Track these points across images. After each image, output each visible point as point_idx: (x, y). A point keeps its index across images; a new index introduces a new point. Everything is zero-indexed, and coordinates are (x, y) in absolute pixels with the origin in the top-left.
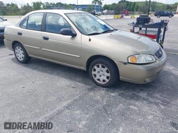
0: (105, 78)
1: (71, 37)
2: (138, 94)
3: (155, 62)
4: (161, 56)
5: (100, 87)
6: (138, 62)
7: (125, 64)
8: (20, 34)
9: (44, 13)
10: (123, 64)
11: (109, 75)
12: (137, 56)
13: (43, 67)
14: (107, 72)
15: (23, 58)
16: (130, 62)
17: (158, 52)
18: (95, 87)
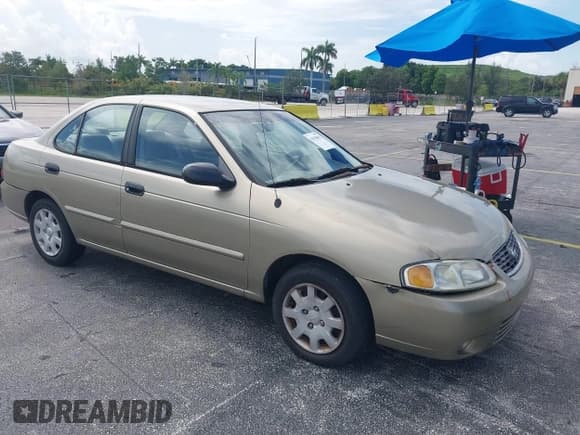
0: (326, 334)
1: (216, 188)
2: (438, 396)
3: (495, 284)
4: (516, 263)
5: (308, 364)
6: (435, 287)
7: (393, 290)
8: (53, 169)
9: (135, 105)
10: (386, 290)
11: (338, 323)
12: (432, 265)
13: (122, 282)
14: (334, 312)
15: (57, 246)
16: (408, 284)
17: (505, 247)
18: (290, 364)
